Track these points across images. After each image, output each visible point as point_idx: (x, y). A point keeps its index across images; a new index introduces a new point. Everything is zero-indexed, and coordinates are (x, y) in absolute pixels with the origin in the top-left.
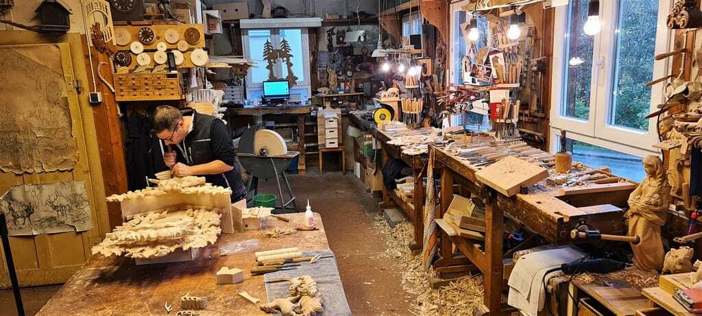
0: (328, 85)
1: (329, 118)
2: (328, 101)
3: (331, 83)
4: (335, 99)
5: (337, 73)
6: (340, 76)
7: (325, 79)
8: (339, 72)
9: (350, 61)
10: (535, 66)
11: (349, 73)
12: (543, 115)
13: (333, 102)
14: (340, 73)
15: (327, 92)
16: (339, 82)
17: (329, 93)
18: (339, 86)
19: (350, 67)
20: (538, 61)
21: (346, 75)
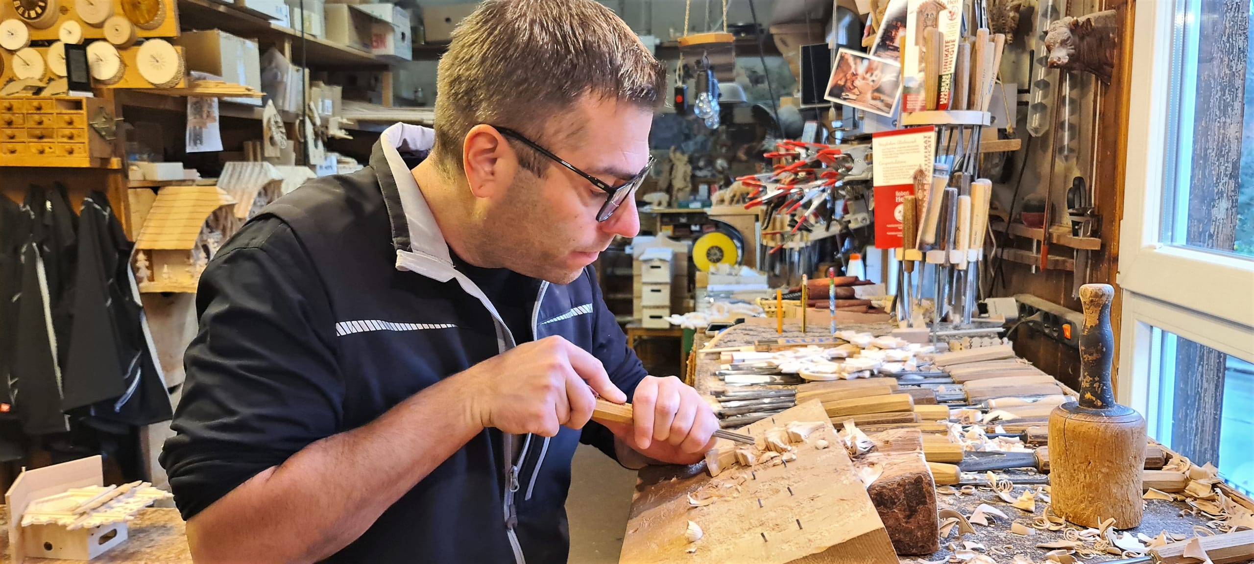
0: (669, 190)
1: (651, 260)
2: (667, 224)
3: (678, 183)
4: (683, 220)
5: (692, 161)
6: (700, 169)
7: (665, 175)
8: (698, 159)
9: (724, 137)
10: (1063, 43)
11: (720, 163)
12: (1095, 244)
13: (677, 227)
14: (701, 163)
15: (665, 203)
16: (695, 183)
17: (670, 205)
18: (695, 191)
19: (724, 150)
20: (1075, 28)
21: (714, 167)
